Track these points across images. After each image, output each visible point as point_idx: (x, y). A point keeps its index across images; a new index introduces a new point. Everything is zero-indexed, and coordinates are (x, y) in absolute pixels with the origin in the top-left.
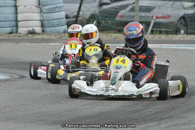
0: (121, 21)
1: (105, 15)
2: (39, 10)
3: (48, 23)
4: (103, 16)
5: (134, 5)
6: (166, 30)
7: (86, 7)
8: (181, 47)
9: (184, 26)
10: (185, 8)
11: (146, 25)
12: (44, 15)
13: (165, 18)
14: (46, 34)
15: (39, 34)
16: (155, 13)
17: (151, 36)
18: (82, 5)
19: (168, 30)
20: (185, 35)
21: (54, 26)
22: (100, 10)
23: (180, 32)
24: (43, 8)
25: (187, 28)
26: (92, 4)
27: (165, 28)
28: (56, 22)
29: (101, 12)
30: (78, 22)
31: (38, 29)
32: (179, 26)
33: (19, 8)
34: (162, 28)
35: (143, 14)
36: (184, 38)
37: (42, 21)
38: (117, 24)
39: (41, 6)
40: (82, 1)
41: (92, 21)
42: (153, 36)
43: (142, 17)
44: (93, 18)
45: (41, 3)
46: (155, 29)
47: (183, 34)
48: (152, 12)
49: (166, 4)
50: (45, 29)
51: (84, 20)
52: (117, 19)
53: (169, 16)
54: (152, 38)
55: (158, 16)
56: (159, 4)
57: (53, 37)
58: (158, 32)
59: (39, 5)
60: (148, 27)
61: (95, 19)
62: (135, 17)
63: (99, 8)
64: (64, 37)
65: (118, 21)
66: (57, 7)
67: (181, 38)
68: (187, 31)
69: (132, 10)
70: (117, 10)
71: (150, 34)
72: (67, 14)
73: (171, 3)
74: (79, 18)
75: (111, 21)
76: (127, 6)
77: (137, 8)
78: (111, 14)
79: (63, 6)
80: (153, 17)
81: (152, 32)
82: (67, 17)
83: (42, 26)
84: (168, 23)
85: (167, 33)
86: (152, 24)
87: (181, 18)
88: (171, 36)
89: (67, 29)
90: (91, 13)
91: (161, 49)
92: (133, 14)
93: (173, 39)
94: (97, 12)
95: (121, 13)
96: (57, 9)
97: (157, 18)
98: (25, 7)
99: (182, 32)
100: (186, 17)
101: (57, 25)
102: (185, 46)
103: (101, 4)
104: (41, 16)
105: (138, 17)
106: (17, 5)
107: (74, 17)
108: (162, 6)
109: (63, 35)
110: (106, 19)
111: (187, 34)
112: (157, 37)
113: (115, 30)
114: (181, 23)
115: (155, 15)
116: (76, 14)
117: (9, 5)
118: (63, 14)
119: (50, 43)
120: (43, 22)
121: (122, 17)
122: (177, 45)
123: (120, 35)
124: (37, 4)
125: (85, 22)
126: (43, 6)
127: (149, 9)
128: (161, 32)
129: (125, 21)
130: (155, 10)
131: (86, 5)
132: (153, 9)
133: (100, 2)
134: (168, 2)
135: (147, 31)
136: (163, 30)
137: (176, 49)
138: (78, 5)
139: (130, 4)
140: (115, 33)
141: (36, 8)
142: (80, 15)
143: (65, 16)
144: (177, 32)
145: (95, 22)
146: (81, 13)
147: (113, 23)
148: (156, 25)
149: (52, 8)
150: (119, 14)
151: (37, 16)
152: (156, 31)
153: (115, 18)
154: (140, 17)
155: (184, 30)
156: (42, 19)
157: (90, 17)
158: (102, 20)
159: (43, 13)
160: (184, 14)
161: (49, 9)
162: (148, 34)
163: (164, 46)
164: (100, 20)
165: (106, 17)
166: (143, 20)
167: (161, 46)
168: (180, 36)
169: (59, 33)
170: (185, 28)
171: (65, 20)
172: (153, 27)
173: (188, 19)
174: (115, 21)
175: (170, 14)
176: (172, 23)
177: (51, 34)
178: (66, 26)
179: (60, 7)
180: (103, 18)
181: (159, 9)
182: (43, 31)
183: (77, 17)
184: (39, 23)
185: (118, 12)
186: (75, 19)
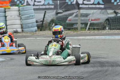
0: (70, 23)
1: (60, 19)
2: (19, 18)
3: (26, 26)
4: (59, 20)
5: (77, 13)
6: (97, 27)
7: (48, 16)
8: (107, 37)
9: (108, 25)
10: (108, 14)
11: (85, 25)
12: (23, 21)
13: (97, 20)
14: (24, 33)
15: (20, 33)
16: (91, 17)
17: (88, 32)
18: (46, 14)
19: (99, 27)
20: (109, 30)
21: (29, 27)
22: (56, 17)
23: (106, 28)
24: (22, 17)
25: (110, 26)
26: (51, 13)
27: (97, 26)
28: (30, 25)
29: (57, 18)
30: (44, 25)
31: (20, 30)
32: (105, 25)
33: (7, 17)
34: (95, 26)
35: (83, 18)
36: (109, 32)
37: (21, 25)
38: (67, 25)
39: (21, 16)
40: (45, 12)
41: (52, 23)
42: (90, 31)
43: (83, 20)
44: (52, 22)
45: (20, 14)
46: (90, 27)
47: (108, 30)
48: (88, 17)
49: (97, 11)
50: (24, 29)
51: (47, 23)
52: (67, 22)
53: (99, 19)
54: (89, 32)
55: (92, 19)
56: (92, 12)
57: (28, 34)
58: (92, 29)
59: (20, 15)
60: (87, 26)
61: (54, 22)
62: (78, 20)
63: (56, 16)
64: (36, 34)
65: (68, 23)
66: (30, 16)
67: (107, 32)
68: (110, 28)
69: (76, 16)
70: (67, 16)
71: (88, 31)
72: (37, 20)
73: (100, 11)
74: (44, 22)
75: (63, 23)
76: (73, 14)
77: (80, 15)
78: (63, 19)
79: (34, 15)
80: (89, 20)
81: (89, 29)
82: (37, 22)
83: (22, 28)
84: (99, 23)
85: (98, 29)
86: (89, 24)
87: (106, 20)
88: (101, 31)
89: (37, 29)
90: (51, 19)
91: (95, 39)
92: (77, 18)
93: (102, 33)
94: (55, 18)
95: (70, 18)
96: (31, 17)
97: (92, 20)
98: (11, 16)
99: (107, 28)
100: (110, 19)
101: (31, 27)
102: (109, 37)
103: (57, 13)
104: (21, 21)
105: (80, 20)
106: (6, 15)
107: (41, 22)
108: (95, 13)
109: (35, 33)
110: (61, 22)
111: (110, 29)
112: (92, 32)
113: (66, 28)
114: (106, 23)
115: (90, 19)
116: (42, 20)
117: (1, 15)
118: (34, 20)
119: (27, 38)
120: (23, 25)
121: (70, 20)
122: (105, 36)
123: (69, 31)
124: (18, 14)
125: (48, 24)
126: (22, 16)
127: (87, 15)
128: (94, 29)
129: (72, 23)
130: (90, 16)
131: (48, 14)
132: (89, 15)
133: (56, 12)
134: (98, 10)
135: (86, 28)
136: (95, 27)
137: (105, 39)
138: (43, 14)
139: (75, 13)
140: (66, 30)
141: (18, 17)
142: (44, 20)
143: (35, 21)
144: (104, 28)
145: (54, 24)
146: (45, 19)
147: (65, 25)
148: (92, 25)
149: (28, 16)
150: (69, 19)
151: (18, 22)
152: (92, 28)
153: (66, 21)
154: (81, 20)
155: (108, 27)
156: (22, 24)
157: (50, 22)
158: (58, 23)
159: (22, 20)
160: (108, 18)
161: (26, 17)
162: (87, 31)
163: (97, 37)
164: (57, 23)
165: (61, 21)
166: (83, 22)
167: (95, 37)
168: (106, 31)
169: (32, 32)
170: (109, 26)
171: (36, 24)
172: (90, 26)
173: (110, 21)
174: (66, 23)
175: (99, 18)
176: (101, 23)
177: (27, 33)
178: (36, 27)
179: (33, 16)
180: (59, 22)
181: (93, 15)
182: (23, 31)
183: (43, 21)
184: (20, 26)
185: (68, 18)
186: (41, 23)
